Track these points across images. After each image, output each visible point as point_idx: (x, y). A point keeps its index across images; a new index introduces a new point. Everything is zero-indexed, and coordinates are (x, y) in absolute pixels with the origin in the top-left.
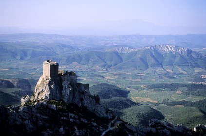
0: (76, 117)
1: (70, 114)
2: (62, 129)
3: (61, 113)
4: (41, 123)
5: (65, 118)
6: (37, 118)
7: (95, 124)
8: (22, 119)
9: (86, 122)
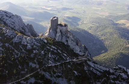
0: (56, 48)
1: (52, 47)
2: (43, 52)
3: (48, 45)
4: (35, 46)
5: (49, 48)
6: (34, 44)
7: (65, 55)
8: (27, 43)
9: (61, 52)
